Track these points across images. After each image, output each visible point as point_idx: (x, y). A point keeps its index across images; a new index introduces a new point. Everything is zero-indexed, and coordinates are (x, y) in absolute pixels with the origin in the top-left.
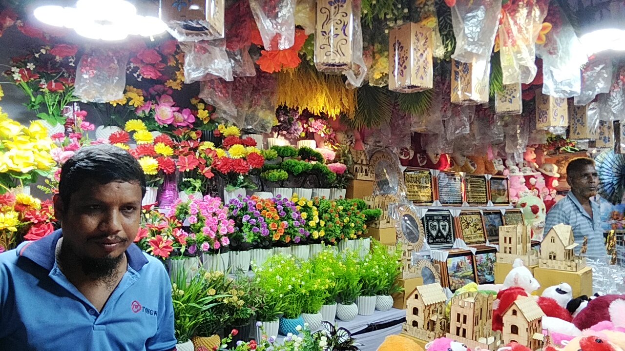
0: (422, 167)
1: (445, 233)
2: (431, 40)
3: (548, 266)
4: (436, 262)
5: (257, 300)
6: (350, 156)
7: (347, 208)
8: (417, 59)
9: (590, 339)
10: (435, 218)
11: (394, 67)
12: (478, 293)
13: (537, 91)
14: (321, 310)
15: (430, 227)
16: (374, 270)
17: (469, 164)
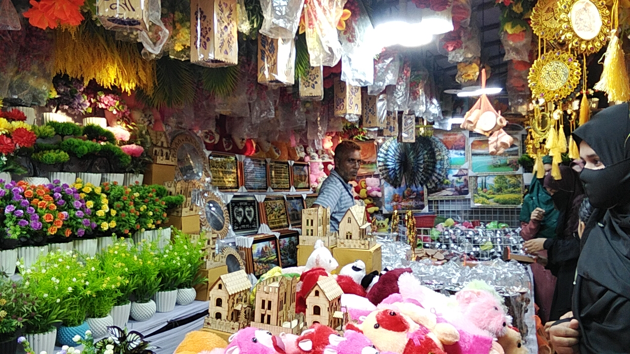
0: (228, 151)
1: (250, 219)
2: (236, 14)
3: (345, 246)
4: (241, 248)
5: (25, 309)
6: (148, 137)
7: (144, 195)
8: (220, 32)
9: (385, 312)
10: (241, 204)
11: (196, 37)
12: (283, 277)
13: (336, 79)
14: (112, 312)
15: (235, 214)
16: (174, 262)
17: (274, 150)
